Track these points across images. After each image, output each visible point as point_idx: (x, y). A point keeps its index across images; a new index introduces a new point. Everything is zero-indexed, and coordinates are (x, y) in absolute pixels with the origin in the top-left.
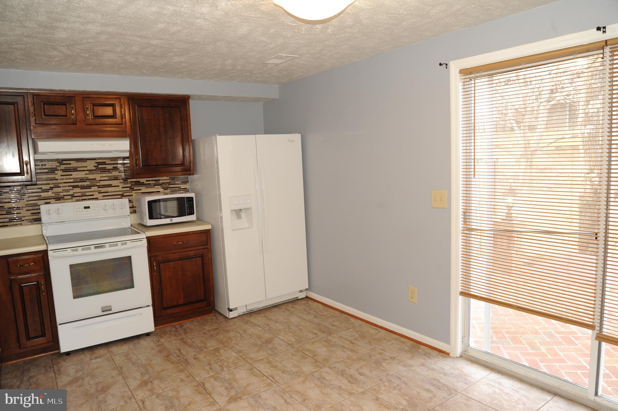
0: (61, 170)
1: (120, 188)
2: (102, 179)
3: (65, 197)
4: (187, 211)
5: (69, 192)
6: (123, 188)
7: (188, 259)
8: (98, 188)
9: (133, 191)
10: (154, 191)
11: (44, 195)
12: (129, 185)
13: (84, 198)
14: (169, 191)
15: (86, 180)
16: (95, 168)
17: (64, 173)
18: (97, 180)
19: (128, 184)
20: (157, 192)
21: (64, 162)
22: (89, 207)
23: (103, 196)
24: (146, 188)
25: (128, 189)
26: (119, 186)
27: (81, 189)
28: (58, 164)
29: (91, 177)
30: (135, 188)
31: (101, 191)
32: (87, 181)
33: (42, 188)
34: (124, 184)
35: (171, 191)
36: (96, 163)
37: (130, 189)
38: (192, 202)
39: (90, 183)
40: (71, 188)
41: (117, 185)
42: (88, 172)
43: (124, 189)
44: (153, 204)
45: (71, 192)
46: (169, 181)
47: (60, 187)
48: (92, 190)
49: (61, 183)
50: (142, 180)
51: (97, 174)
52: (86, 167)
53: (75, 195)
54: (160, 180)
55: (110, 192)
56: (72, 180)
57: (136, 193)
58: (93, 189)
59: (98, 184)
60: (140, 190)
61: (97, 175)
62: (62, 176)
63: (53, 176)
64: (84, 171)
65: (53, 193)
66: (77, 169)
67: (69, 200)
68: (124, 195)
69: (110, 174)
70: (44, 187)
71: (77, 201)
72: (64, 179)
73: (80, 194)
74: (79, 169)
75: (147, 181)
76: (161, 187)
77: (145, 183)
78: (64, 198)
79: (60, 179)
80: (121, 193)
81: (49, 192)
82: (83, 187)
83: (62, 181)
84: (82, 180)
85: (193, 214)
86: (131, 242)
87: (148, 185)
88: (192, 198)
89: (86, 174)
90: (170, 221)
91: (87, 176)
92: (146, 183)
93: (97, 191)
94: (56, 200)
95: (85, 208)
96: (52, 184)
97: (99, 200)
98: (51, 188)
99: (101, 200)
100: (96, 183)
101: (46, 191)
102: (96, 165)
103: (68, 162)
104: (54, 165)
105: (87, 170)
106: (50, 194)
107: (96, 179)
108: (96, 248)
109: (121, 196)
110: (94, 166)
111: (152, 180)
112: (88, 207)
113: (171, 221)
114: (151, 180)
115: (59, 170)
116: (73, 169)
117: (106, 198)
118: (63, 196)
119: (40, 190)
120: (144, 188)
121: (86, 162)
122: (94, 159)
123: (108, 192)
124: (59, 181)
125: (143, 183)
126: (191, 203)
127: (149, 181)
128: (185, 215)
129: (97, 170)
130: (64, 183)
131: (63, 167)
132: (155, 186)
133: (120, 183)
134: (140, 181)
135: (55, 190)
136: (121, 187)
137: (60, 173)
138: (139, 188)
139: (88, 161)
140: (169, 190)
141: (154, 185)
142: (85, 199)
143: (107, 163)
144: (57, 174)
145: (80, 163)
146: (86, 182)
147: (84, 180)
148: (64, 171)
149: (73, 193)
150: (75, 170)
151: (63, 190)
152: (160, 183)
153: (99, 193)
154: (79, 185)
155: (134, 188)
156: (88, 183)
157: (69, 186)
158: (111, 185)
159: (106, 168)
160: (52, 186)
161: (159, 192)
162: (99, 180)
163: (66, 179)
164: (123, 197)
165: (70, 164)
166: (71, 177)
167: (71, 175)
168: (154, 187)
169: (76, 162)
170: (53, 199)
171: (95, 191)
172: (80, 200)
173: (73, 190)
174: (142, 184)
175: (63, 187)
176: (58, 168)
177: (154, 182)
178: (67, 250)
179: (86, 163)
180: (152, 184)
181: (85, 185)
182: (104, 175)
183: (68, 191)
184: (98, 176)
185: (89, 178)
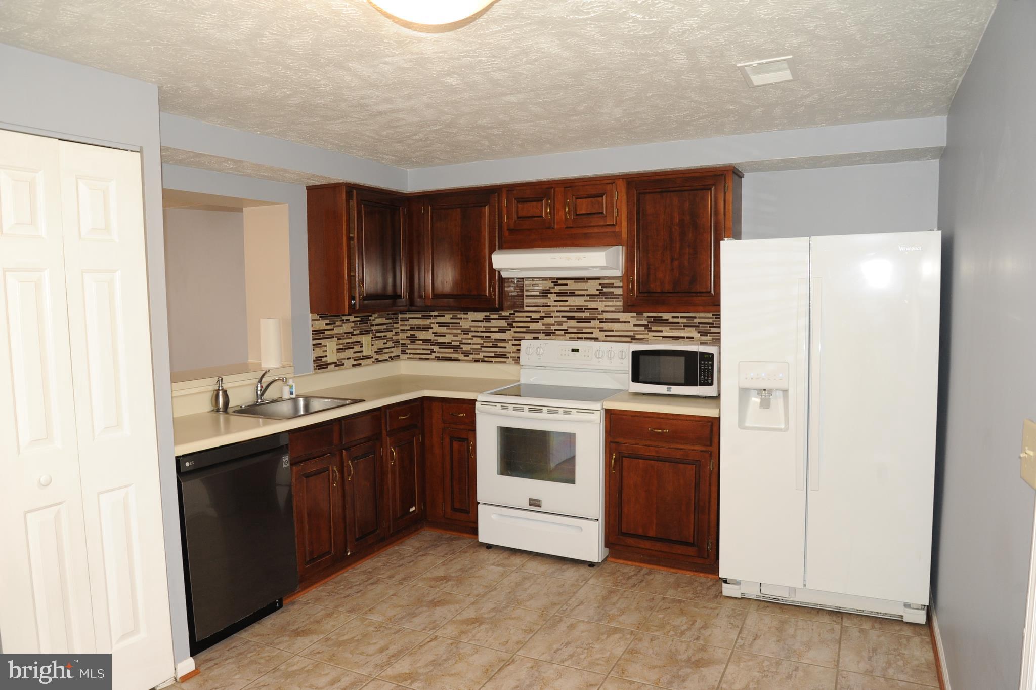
0: (555, 293)
1: (630, 327)
2: (607, 309)
3: (557, 332)
4: (700, 379)
5: (562, 325)
6: (635, 325)
7: (671, 462)
8: (600, 322)
9: (650, 333)
10: (683, 336)
11: (533, 326)
12: (645, 323)
13: (580, 336)
14: (709, 338)
15: (585, 309)
16: (598, 293)
17: (558, 298)
18: (599, 310)
19: (643, 320)
20: (688, 338)
21: (560, 282)
22: (579, 350)
23: (606, 336)
24: (670, 329)
25: (643, 328)
26: (629, 322)
27: (577, 322)
28: (553, 284)
29: (592, 305)
30: (654, 328)
31: (603, 327)
32: (586, 311)
33: (531, 317)
34: (637, 320)
35: (713, 339)
36: (600, 284)
37: (645, 328)
38: (710, 363)
39: (590, 314)
40: (565, 319)
41: (626, 321)
42: (588, 298)
43: (636, 328)
44: (642, 358)
45: (564, 326)
46: (711, 321)
47: (552, 317)
48: (592, 326)
49: (554, 312)
50: (665, 316)
51: (600, 301)
52: (587, 290)
53: (570, 330)
54: (695, 318)
55: (616, 331)
56: (567, 309)
57: (653, 336)
58: (593, 323)
59: (600, 317)
60: (661, 331)
61: (601, 303)
62: (555, 301)
63: (545, 301)
64: (584, 295)
65: (543, 325)
66: (575, 293)
67: (562, 337)
68: (636, 337)
69: (618, 303)
70: (534, 316)
71: (571, 339)
72: (557, 306)
73: (575, 330)
74: (577, 293)
75: (673, 317)
76: (696, 329)
77: (669, 321)
78: (555, 333)
79: (553, 306)
80: (631, 334)
81: (538, 322)
82: (580, 320)
83: (555, 309)
84: (580, 309)
85: (711, 384)
86: (577, 412)
87: (674, 325)
88: (712, 355)
89: (585, 301)
90: (666, 390)
91: (586, 303)
92: (671, 320)
93: (598, 328)
94: (546, 335)
95: (573, 350)
96: (543, 312)
97: (600, 341)
98: (542, 318)
99: (603, 341)
100: (598, 314)
101: (535, 321)
102: (600, 287)
103: (564, 282)
104: (549, 284)
105: (588, 295)
106: (539, 326)
107: (597, 309)
108: (531, 410)
109: (631, 339)
110: (597, 290)
111: (682, 317)
112: (577, 351)
113: (669, 390)
114: (680, 317)
115: (552, 293)
116: (569, 293)
117: (609, 339)
118: (555, 330)
119: (529, 319)
120: (668, 328)
121: (587, 282)
122: (598, 279)
123: (613, 331)
124: (552, 309)
125: (668, 320)
126: (708, 365)
127: (677, 317)
128: (696, 385)
129: (599, 295)
130: (558, 311)
131: (557, 289)
132: (686, 328)
133: (632, 317)
134: (662, 317)
135: (546, 320)
136: (632, 324)
137: (553, 297)
138: (659, 328)
139: (590, 281)
140: (709, 336)
141: (684, 326)
142: (582, 338)
143: (615, 285)
144: (550, 298)
145: (579, 284)
146: (584, 312)
147: (582, 309)
148: (559, 294)
149: (568, 327)
150: (572, 294)
151: (555, 322)
152: (696, 323)
153: (600, 330)
154: (575, 317)
155: (651, 328)
156: (586, 314)
157: (563, 317)
158: (619, 320)
159: (613, 292)
160: (543, 315)
161: (692, 338)
162: (603, 312)
163: (560, 306)
164: (633, 341)
165: (566, 285)
166: (567, 303)
167: (567, 301)
168: (684, 329)
169: (574, 282)
170: (543, 333)
171: (595, 328)
172: (574, 338)
173: (567, 322)
174: (666, 322)
175: (556, 317)
176: (552, 290)
177: (685, 320)
178: (496, 406)
179: (587, 284)
180: (682, 323)
181: (582, 317)
182: (610, 303)
183: (560, 323)
184: (600, 305)
185: (589, 307)
